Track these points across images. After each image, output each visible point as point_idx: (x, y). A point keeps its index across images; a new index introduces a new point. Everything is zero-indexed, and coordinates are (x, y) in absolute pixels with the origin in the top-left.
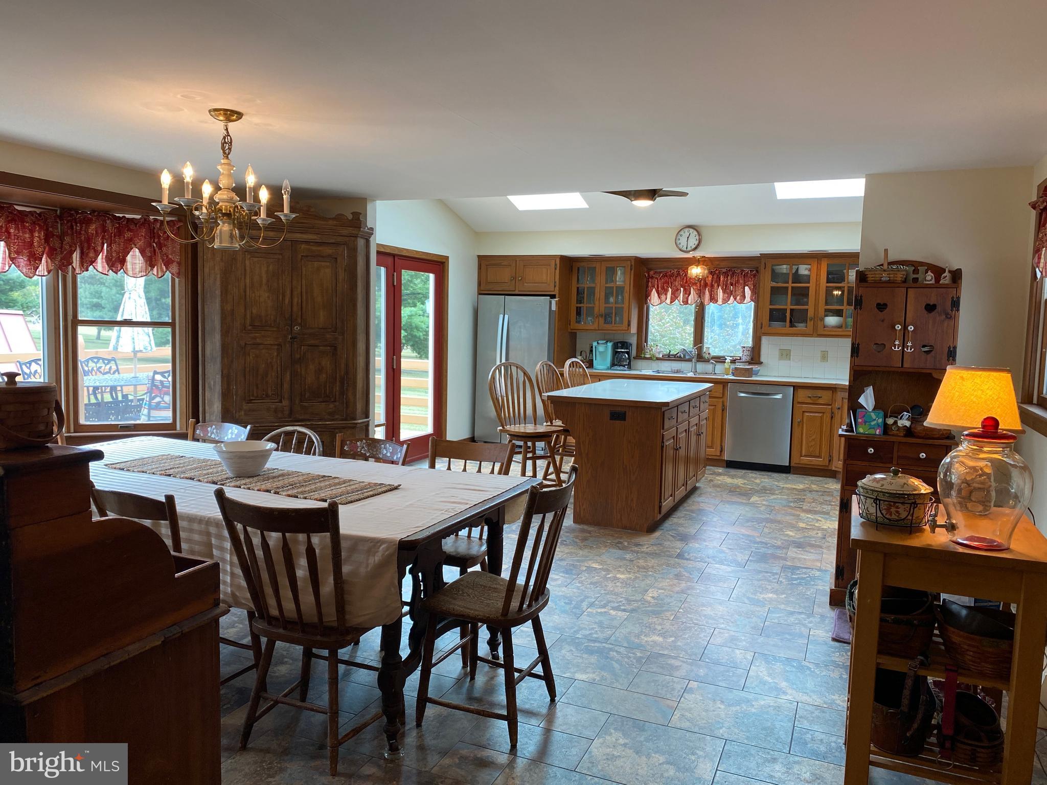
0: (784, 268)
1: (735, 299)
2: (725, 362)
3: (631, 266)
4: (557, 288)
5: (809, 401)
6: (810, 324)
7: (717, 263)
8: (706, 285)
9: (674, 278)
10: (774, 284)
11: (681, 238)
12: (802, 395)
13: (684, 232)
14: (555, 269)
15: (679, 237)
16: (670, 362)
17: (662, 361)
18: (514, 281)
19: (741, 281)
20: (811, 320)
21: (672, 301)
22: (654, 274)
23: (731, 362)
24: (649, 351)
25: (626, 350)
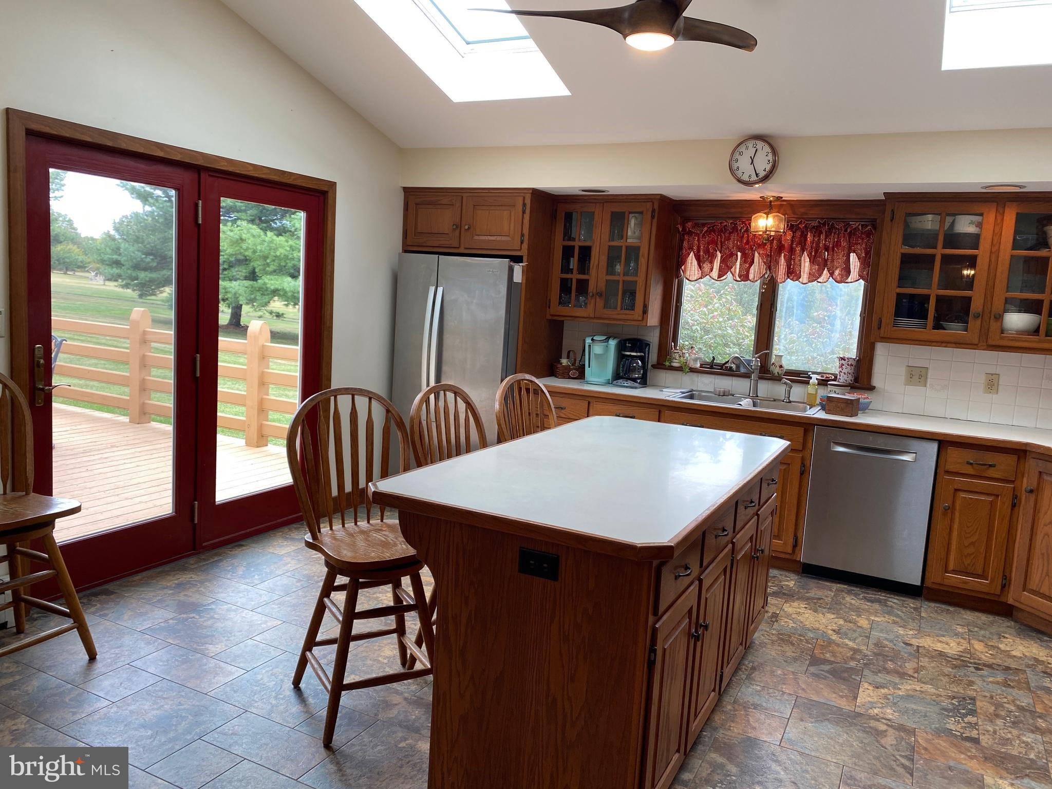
0: (929, 222)
1: (832, 274)
2: (808, 383)
3: (653, 210)
4: (525, 246)
5: (970, 470)
6: (974, 324)
7: (802, 210)
8: (781, 248)
9: (727, 235)
10: (907, 250)
11: (739, 158)
12: (955, 457)
13: (747, 148)
14: (524, 212)
15: (737, 156)
16: (713, 376)
17: (700, 375)
18: (457, 232)
19: (844, 244)
20: (977, 316)
21: (721, 274)
22: (693, 227)
23: (819, 384)
24: (677, 357)
25: (639, 354)
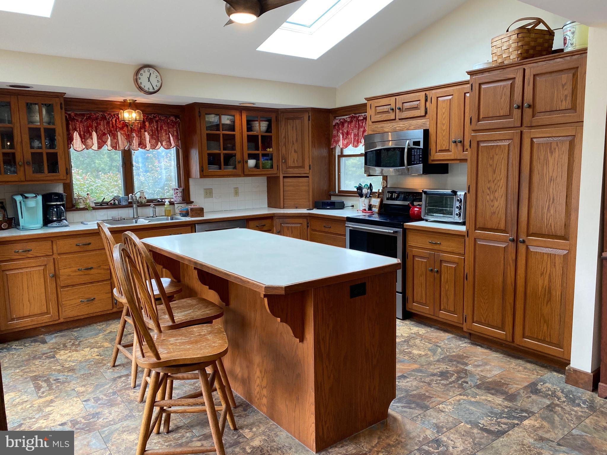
0: (213, 118)
1: (162, 145)
2: (164, 205)
6: (238, 166)
8: (132, 130)
9: (99, 122)
10: (209, 132)
11: (141, 77)
12: (252, 225)
13: (144, 72)
15: (139, 76)
16: (106, 210)
17: (97, 211)
19: (165, 129)
20: (239, 162)
21: (100, 147)
22: (75, 116)
23: (170, 204)
24: (82, 202)
25: (61, 203)
